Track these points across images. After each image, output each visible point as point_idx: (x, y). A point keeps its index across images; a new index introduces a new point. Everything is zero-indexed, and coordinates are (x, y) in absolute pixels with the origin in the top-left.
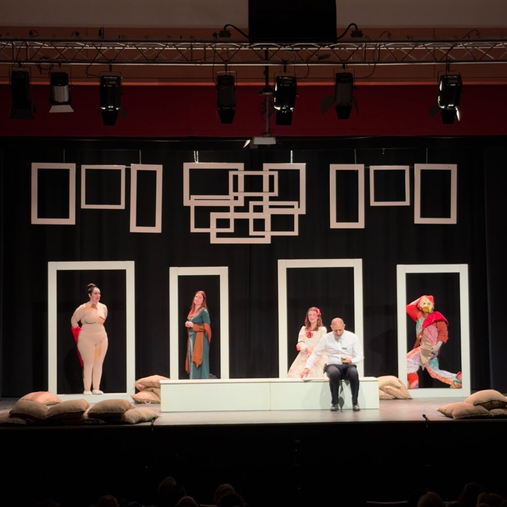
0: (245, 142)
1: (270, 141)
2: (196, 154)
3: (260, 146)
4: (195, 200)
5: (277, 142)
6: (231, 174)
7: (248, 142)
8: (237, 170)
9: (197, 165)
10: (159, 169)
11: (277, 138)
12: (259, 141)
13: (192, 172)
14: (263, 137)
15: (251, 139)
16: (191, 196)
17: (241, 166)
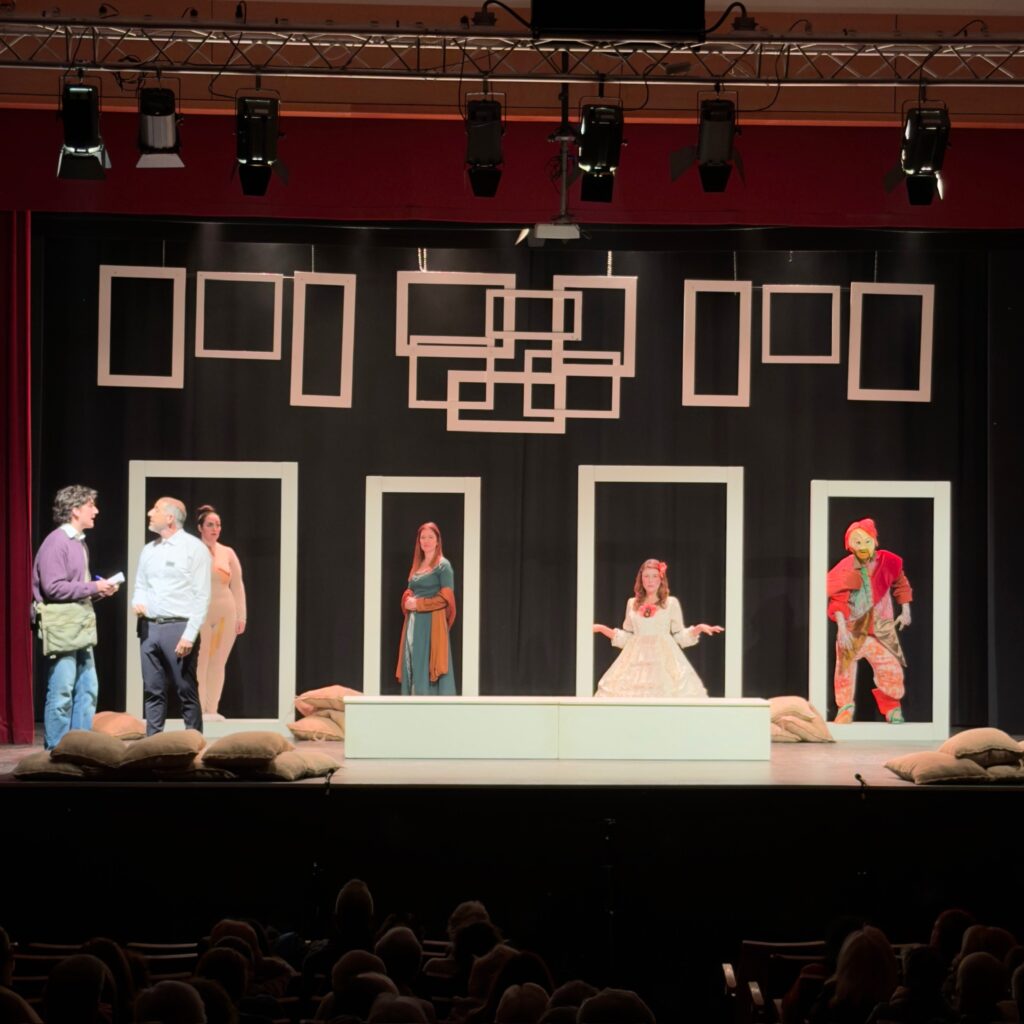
0: (519, 233)
1: (569, 232)
2: (423, 254)
3: (548, 241)
4: (419, 344)
5: (581, 234)
6: (490, 295)
7: (525, 233)
8: (502, 287)
9: (425, 276)
10: (348, 282)
11: (582, 226)
12: (547, 232)
13: (413, 288)
14: (556, 224)
15: (532, 226)
16: (412, 337)
17: (509, 280)
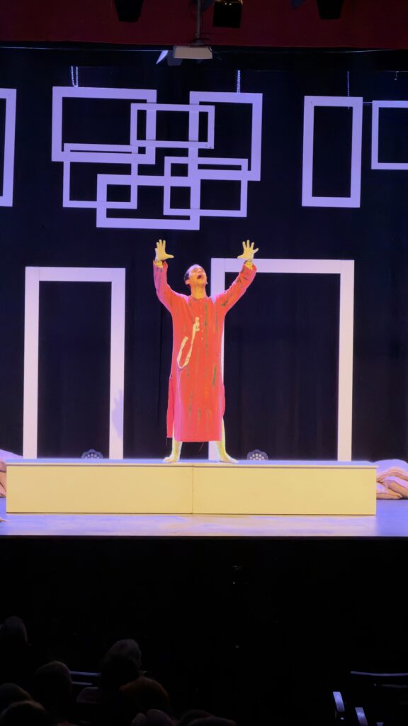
0: (159, 54)
1: (204, 54)
2: (75, 72)
3: (185, 61)
4: (71, 151)
5: (214, 55)
6: (135, 108)
7: (164, 54)
8: (144, 101)
9: (77, 91)
10: (10, 96)
11: (215, 49)
12: (183, 53)
13: (66, 101)
14: (192, 46)
15: (170, 48)
16: (65, 144)
17: (151, 95)
